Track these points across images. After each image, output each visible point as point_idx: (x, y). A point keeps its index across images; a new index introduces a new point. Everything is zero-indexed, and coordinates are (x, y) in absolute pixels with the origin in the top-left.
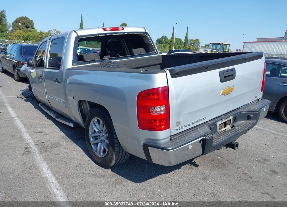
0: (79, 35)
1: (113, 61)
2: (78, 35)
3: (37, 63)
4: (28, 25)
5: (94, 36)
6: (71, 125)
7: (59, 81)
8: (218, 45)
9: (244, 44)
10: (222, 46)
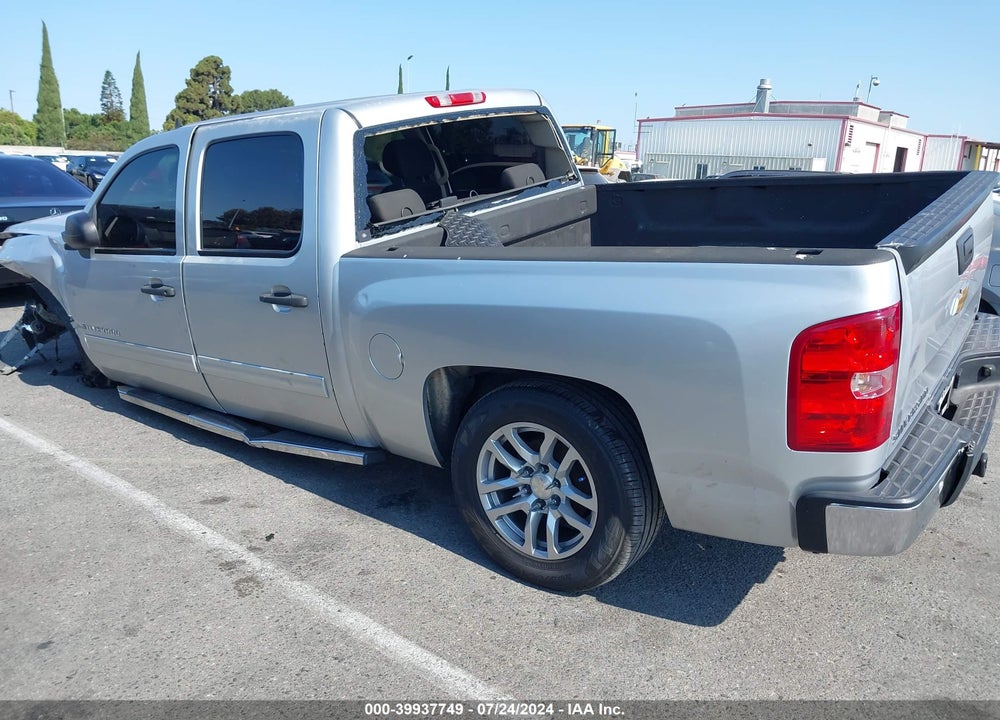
0: (365, 124)
1: (471, 214)
2: (359, 126)
3: (103, 232)
5: (407, 127)
6: (356, 459)
7: (300, 300)
8: (579, 132)
9: (640, 126)
10: (592, 134)
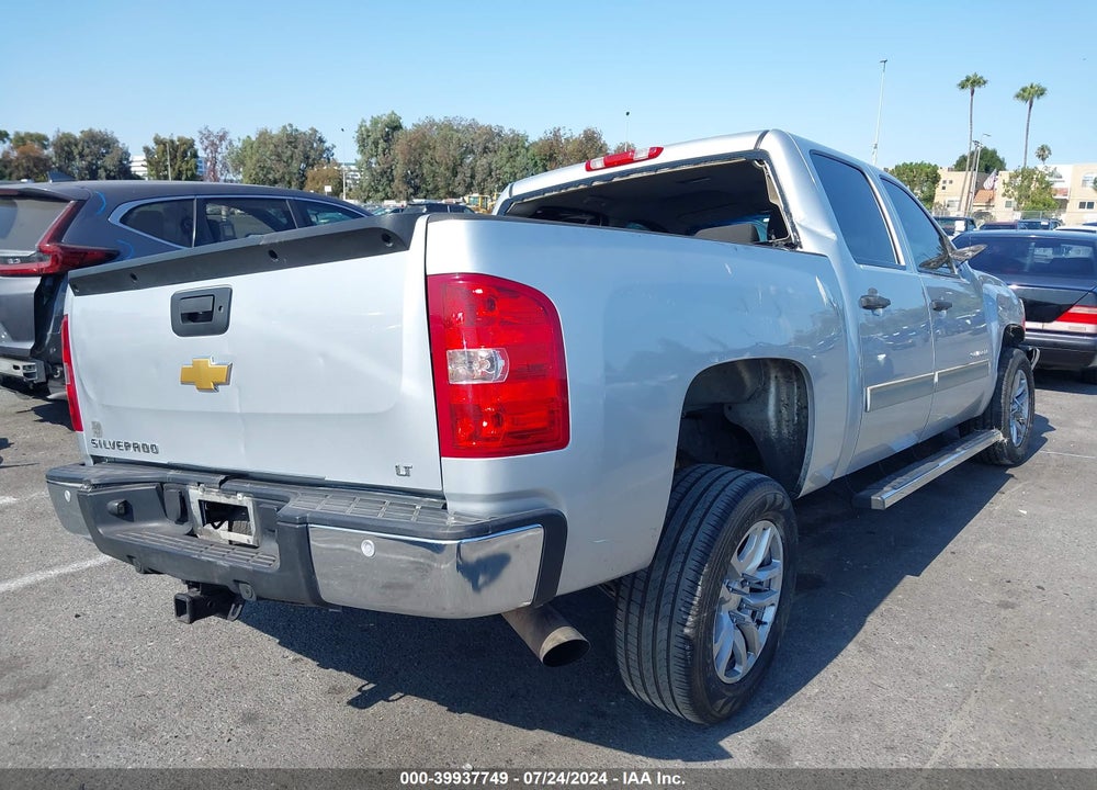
5: (554, 193)
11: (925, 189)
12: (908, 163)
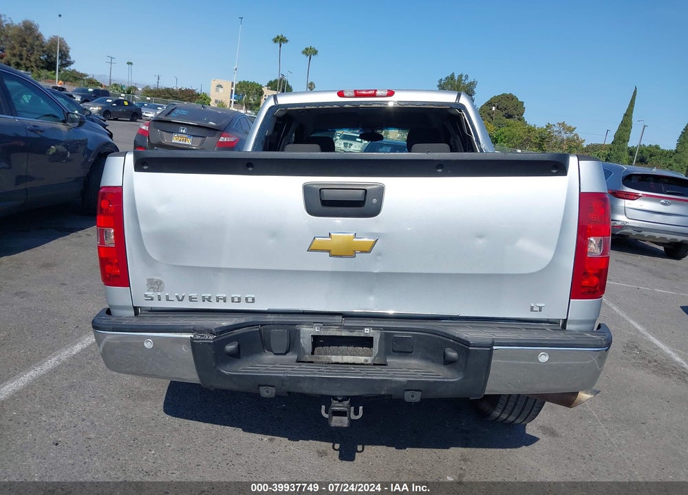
4: (511, 111)
5: (313, 107)
11: (256, 98)
12: (246, 81)
